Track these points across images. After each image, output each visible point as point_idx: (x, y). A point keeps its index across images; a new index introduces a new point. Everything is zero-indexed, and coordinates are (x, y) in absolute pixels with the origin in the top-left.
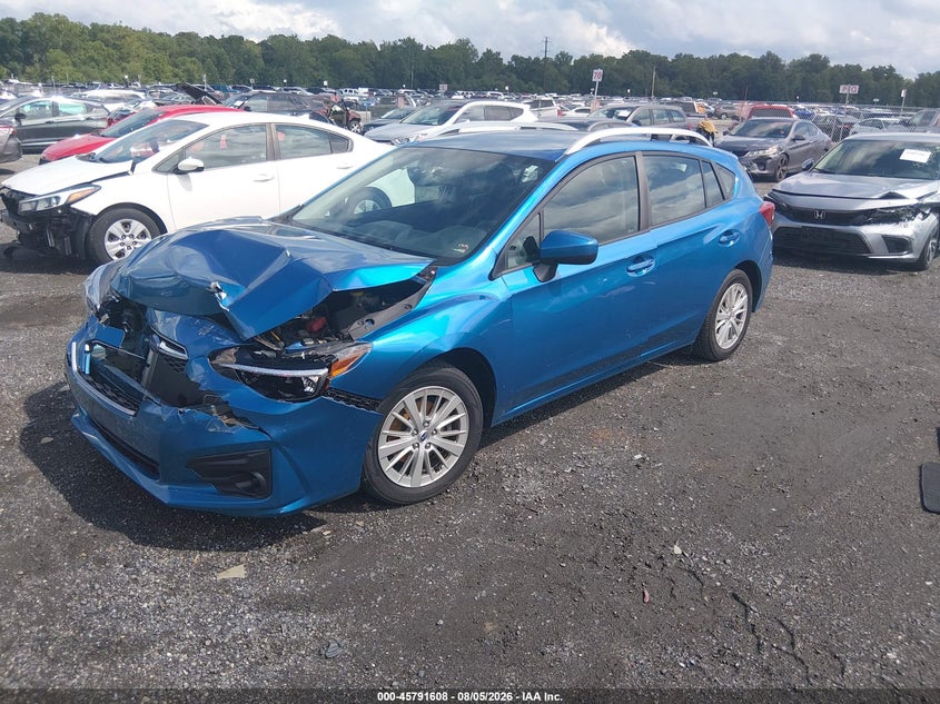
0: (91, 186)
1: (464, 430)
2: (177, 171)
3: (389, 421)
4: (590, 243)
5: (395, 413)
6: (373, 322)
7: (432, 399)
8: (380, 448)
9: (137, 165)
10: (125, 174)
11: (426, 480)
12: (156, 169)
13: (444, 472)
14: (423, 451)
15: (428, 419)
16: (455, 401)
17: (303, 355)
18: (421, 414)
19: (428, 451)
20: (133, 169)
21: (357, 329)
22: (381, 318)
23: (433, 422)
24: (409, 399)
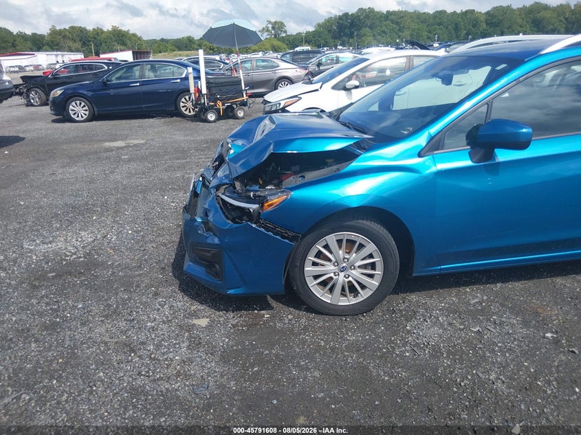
0: (297, 98)
1: (379, 272)
2: (345, 89)
3: (314, 251)
4: (524, 130)
5: (319, 247)
6: (304, 177)
7: (351, 243)
8: (306, 269)
9: (324, 85)
10: (317, 90)
11: (343, 301)
12: (334, 88)
13: (360, 299)
14: (341, 278)
15: (347, 256)
16: (371, 247)
17: (252, 194)
18: (341, 252)
19: (347, 280)
20: (321, 88)
21: (291, 181)
22: (311, 175)
23: (351, 259)
24: (331, 239)
